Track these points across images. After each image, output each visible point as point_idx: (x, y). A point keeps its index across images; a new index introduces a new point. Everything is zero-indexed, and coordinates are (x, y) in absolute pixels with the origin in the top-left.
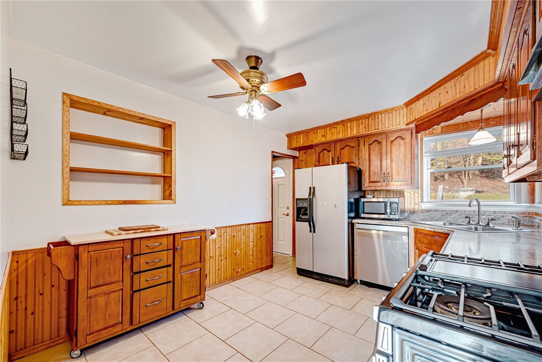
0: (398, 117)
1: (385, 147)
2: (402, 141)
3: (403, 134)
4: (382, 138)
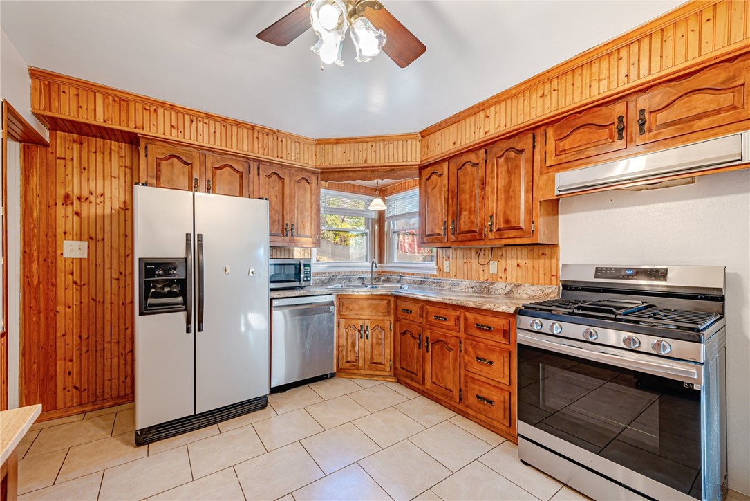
0: (306, 153)
1: (288, 188)
2: (308, 186)
3: (309, 177)
4: (285, 174)
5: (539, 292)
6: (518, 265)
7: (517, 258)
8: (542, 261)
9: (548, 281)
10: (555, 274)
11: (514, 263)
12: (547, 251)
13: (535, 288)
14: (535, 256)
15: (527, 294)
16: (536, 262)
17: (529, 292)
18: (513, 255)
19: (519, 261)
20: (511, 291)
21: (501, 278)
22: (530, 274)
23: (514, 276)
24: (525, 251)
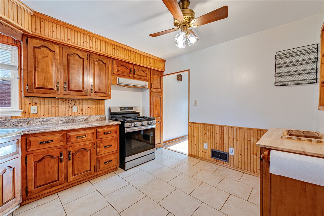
5: (99, 117)
6: (88, 108)
7: (88, 105)
8: (99, 106)
9: (101, 113)
10: (103, 110)
11: (87, 106)
12: (101, 102)
13: (97, 116)
14: (96, 104)
15: (95, 119)
16: (96, 106)
17: (95, 118)
18: (86, 103)
19: (89, 106)
20: (87, 119)
21: (79, 114)
22: (94, 111)
23: (87, 112)
24: (91, 102)
